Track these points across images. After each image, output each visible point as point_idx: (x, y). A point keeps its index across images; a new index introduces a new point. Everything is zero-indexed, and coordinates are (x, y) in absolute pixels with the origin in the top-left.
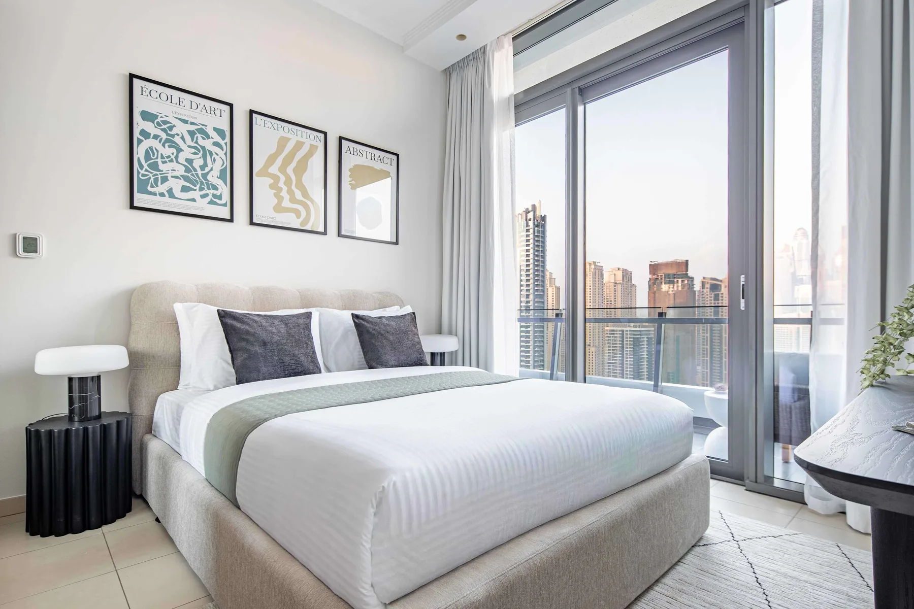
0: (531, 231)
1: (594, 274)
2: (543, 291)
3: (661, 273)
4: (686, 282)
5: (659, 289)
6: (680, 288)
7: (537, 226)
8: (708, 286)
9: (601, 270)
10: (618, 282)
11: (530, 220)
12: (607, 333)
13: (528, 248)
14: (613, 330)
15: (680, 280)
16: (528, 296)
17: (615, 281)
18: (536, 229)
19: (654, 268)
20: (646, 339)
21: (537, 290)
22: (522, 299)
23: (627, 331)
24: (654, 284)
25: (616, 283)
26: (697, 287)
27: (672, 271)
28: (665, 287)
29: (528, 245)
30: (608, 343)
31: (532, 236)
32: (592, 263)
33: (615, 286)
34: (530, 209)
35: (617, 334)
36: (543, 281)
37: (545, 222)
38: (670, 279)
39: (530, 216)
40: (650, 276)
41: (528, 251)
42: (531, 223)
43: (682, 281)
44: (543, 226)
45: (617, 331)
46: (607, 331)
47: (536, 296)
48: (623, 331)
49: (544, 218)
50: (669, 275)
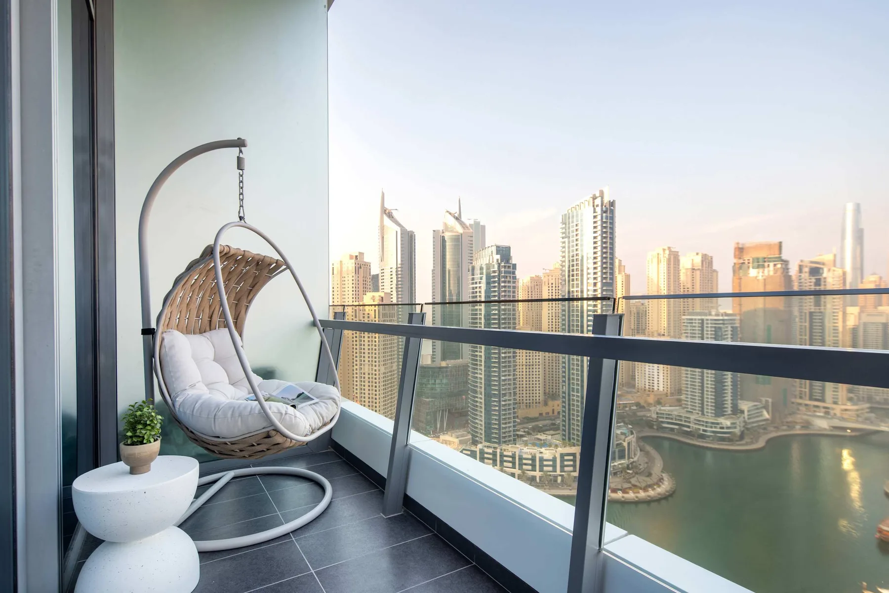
0: (599, 218)
1: (669, 260)
2: (612, 279)
3: (747, 257)
4: (779, 266)
5: (746, 274)
6: (772, 273)
7: (606, 212)
8: (806, 270)
9: (677, 255)
10: (696, 268)
11: (597, 206)
12: (684, 322)
13: (595, 235)
14: (692, 319)
15: (771, 264)
16: (595, 284)
17: (693, 266)
18: (604, 215)
19: (740, 251)
20: (730, 329)
21: (606, 278)
22: (589, 288)
23: (707, 320)
24: (740, 268)
25: (694, 269)
26: (793, 271)
27: (762, 254)
28: (753, 272)
29: (595, 232)
30: (685, 333)
31: (599, 223)
32: (667, 249)
33: (693, 272)
34: (598, 195)
35: (695, 323)
36: (612, 269)
37: (614, 207)
38: (760, 263)
39: (598, 201)
40: (735, 261)
41: (595, 238)
42: (599, 210)
43: (775, 265)
44: (612, 212)
45: (695, 319)
46: (684, 320)
47: (603, 285)
48: (702, 320)
49: (612, 204)
50: (758, 259)
